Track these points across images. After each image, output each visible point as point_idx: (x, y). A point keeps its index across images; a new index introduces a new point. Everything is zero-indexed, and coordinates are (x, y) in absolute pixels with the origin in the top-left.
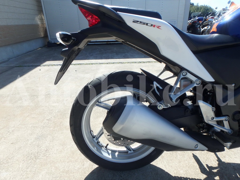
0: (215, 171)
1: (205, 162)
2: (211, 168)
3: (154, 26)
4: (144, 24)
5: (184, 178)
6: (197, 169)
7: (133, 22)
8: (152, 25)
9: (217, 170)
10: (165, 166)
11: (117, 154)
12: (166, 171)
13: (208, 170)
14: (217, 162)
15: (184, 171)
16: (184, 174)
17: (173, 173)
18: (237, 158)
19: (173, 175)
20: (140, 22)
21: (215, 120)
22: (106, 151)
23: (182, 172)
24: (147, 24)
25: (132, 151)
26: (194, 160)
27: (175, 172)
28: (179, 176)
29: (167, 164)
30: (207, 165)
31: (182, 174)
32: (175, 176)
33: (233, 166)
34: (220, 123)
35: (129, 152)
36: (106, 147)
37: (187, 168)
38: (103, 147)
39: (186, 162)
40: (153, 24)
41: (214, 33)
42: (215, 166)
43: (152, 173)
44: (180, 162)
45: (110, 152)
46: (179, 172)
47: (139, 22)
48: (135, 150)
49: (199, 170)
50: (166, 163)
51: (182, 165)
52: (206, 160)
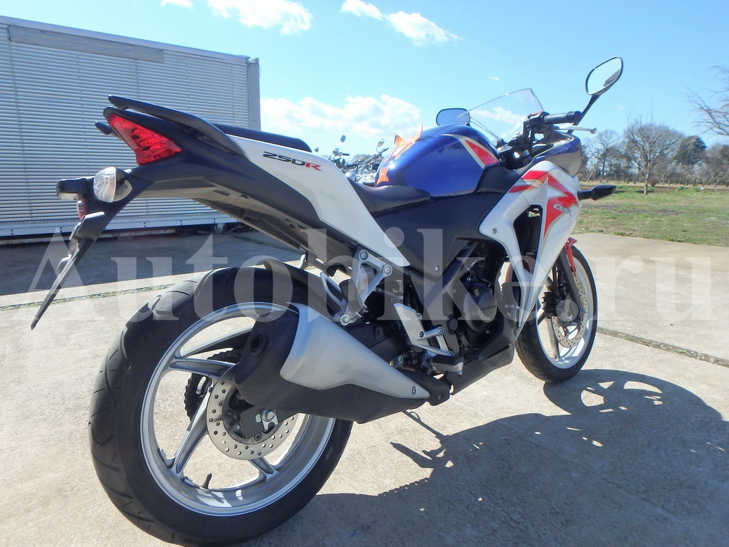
0: (441, 455)
1: (419, 447)
2: (433, 453)
3: (308, 165)
4: (288, 161)
5: (396, 489)
6: (411, 465)
7: (264, 155)
8: (303, 164)
9: (443, 452)
10: (350, 485)
11: (239, 493)
12: (358, 493)
13: (429, 458)
14: (438, 440)
15: (391, 479)
16: (394, 483)
17: (373, 491)
18: (462, 422)
19: (376, 494)
20: (280, 156)
21: (425, 336)
22: (209, 495)
23: (387, 481)
24: (294, 162)
25: (275, 472)
26: (398, 453)
27: (375, 486)
28: (388, 491)
29: (352, 481)
30: (424, 452)
31: (389, 484)
32: (379, 495)
33: (464, 436)
34: (433, 342)
35: (269, 476)
36: (206, 486)
37: (394, 470)
38: (199, 488)
39: (387, 461)
40: (306, 161)
41: (382, 184)
42: (437, 448)
43: (330, 510)
44: (375, 466)
45: (220, 495)
46: (383, 484)
47: (277, 157)
48: (281, 467)
49: (415, 466)
50: (349, 479)
51: (382, 470)
52: (419, 444)
